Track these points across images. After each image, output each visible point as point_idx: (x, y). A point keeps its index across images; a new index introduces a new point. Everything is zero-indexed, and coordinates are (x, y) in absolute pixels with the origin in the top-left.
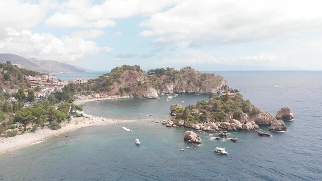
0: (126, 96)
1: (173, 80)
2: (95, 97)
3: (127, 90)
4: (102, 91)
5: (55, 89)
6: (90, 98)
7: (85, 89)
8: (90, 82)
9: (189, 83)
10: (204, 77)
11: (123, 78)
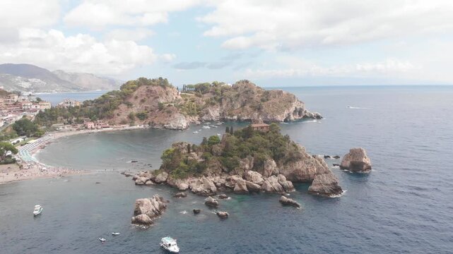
0: (138, 126)
1: (220, 101)
2: (86, 128)
3: (142, 117)
4: (101, 118)
5: (24, 116)
6: (78, 130)
7: (75, 114)
8: (86, 104)
9: (243, 105)
10: (267, 95)
11: (136, 98)
